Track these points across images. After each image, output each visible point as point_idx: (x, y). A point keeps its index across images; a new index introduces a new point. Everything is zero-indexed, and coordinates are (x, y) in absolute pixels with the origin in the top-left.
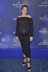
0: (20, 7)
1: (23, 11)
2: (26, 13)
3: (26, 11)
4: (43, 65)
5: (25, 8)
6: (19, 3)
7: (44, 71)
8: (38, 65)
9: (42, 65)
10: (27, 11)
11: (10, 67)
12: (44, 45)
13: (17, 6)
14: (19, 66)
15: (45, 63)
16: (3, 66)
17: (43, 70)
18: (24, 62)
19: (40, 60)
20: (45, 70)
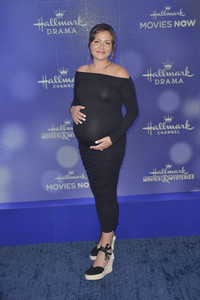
0: (63, 31)
1: (95, 47)
2: (107, 54)
3: (108, 49)
4: (166, 260)
5: (103, 37)
7: (170, 283)
8: (146, 262)
9: (161, 261)
10: (114, 49)
11: (36, 276)
12: (165, 180)
14: (71, 269)
15: (174, 251)
16: (3, 275)
17: (167, 279)
19: (152, 240)
20: (176, 281)
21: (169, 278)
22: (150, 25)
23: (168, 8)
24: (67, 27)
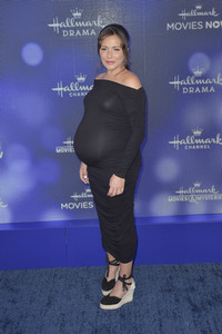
0: (81, 32)
4: (193, 289)
6: (77, 15)
7: (196, 315)
8: (170, 291)
9: (186, 290)
11: (49, 304)
12: (193, 200)
13: (68, 29)
14: (87, 297)
15: (202, 280)
16: (14, 302)
17: (193, 310)
18: (109, 279)
19: (177, 267)
20: (203, 313)
21: (195, 309)
22: (178, 26)
23: (199, 7)
24: (85, 28)
